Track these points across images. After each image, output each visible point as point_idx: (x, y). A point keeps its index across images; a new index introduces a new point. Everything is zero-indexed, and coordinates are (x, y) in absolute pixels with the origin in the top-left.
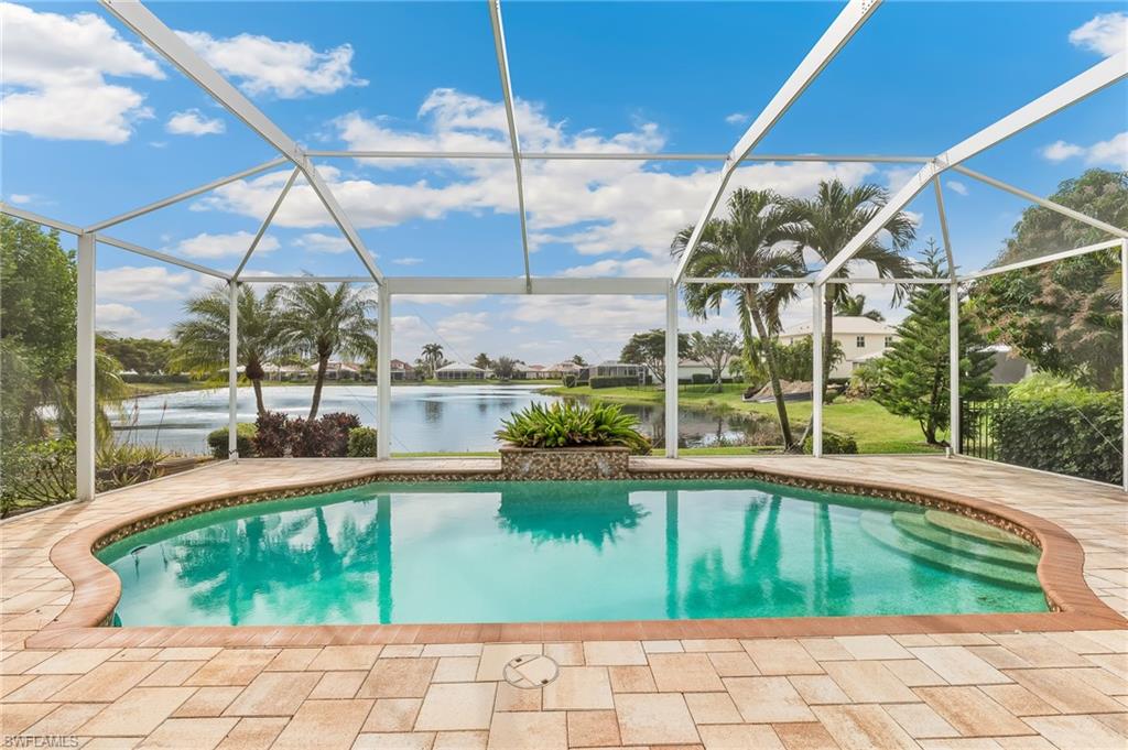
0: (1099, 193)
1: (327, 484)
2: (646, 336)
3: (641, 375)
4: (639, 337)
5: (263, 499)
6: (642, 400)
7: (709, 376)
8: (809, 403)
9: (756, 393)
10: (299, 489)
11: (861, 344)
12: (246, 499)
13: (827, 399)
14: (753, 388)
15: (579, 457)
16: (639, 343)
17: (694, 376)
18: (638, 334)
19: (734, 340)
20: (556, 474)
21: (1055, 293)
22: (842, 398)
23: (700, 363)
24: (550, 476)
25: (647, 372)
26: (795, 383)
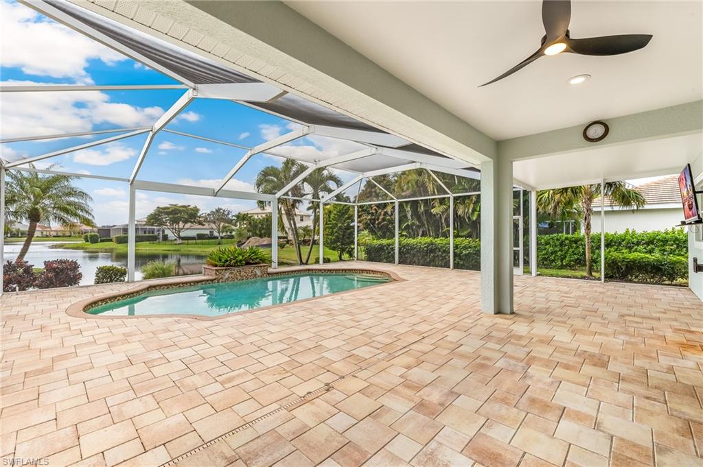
0: (384, 180)
1: (134, 292)
2: (168, 208)
3: (159, 234)
4: (162, 208)
5: (107, 303)
6: (164, 250)
7: (207, 235)
8: (270, 249)
9: (243, 244)
10: (123, 296)
11: (302, 220)
12: (100, 303)
13: (281, 246)
14: (240, 241)
15: (249, 269)
16: (162, 212)
17: (198, 235)
18: (160, 206)
19: (228, 214)
20: (239, 277)
21: (375, 209)
22: (287, 245)
23: (204, 227)
24: (237, 279)
25: (163, 231)
26: (264, 239)
